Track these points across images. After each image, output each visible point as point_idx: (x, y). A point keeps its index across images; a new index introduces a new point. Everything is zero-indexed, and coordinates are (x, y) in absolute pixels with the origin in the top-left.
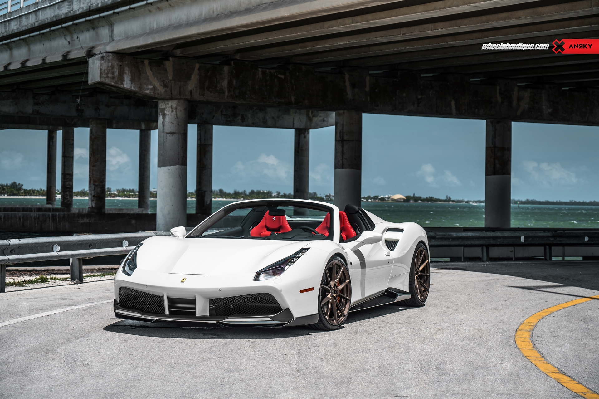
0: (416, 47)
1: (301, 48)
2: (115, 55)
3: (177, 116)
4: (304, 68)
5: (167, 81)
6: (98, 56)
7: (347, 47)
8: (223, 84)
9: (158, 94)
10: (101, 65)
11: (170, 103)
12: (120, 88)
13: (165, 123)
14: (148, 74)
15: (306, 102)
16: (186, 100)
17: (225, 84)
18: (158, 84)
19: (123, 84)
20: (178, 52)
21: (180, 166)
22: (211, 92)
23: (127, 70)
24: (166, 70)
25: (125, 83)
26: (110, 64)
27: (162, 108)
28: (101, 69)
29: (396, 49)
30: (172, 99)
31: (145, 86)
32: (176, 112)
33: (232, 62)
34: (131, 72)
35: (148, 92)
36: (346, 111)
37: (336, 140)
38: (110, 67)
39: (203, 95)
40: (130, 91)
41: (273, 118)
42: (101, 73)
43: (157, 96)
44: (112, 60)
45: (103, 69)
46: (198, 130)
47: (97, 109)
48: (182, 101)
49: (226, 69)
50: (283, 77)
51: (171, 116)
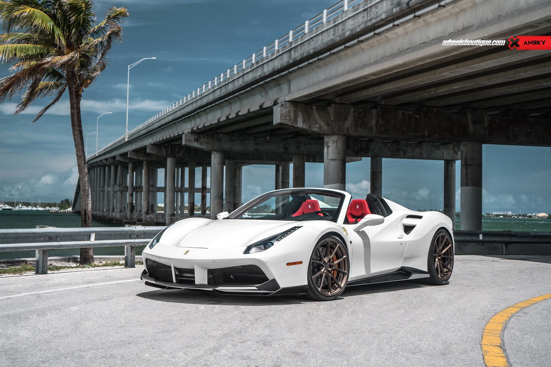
0: (517, 89)
1: (427, 93)
2: (291, 103)
3: (337, 147)
4: (435, 110)
5: (330, 121)
6: (279, 105)
7: (462, 90)
8: (372, 123)
9: (323, 131)
10: (281, 110)
11: (332, 138)
12: (295, 127)
13: (329, 152)
14: (315, 116)
15: (437, 135)
16: (344, 135)
17: (374, 122)
18: (323, 123)
19: (297, 124)
20: (337, 100)
21: (340, 184)
22: (363, 129)
23: (300, 114)
24: (329, 113)
25: (298, 123)
26: (288, 110)
27: (327, 142)
28: (281, 114)
29: (501, 91)
30: (333, 134)
31: (313, 125)
32: (337, 144)
33: (379, 107)
34: (303, 115)
35: (315, 129)
36: (469, 142)
37: (461, 165)
38: (288, 112)
39: (357, 131)
40: (303, 130)
41: (427, 152)
42: (281, 117)
43: (322, 132)
44: (289, 107)
45: (283, 113)
46: (371, 162)
47: (298, 147)
48: (341, 136)
49: (374, 111)
50: (418, 117)
51: (333, 147)
